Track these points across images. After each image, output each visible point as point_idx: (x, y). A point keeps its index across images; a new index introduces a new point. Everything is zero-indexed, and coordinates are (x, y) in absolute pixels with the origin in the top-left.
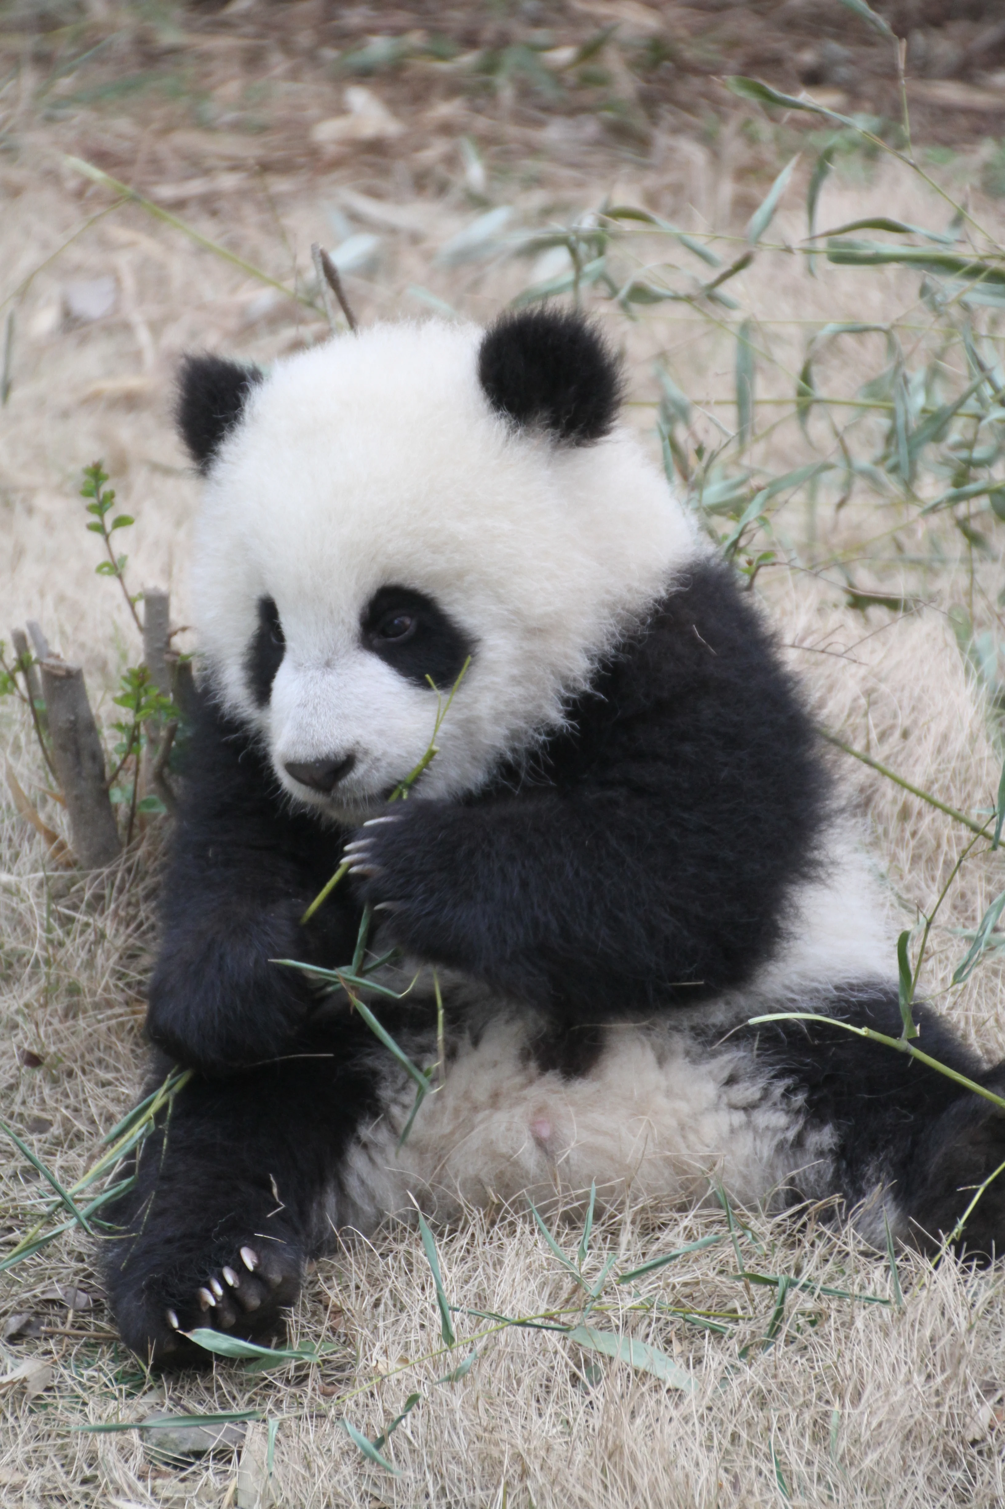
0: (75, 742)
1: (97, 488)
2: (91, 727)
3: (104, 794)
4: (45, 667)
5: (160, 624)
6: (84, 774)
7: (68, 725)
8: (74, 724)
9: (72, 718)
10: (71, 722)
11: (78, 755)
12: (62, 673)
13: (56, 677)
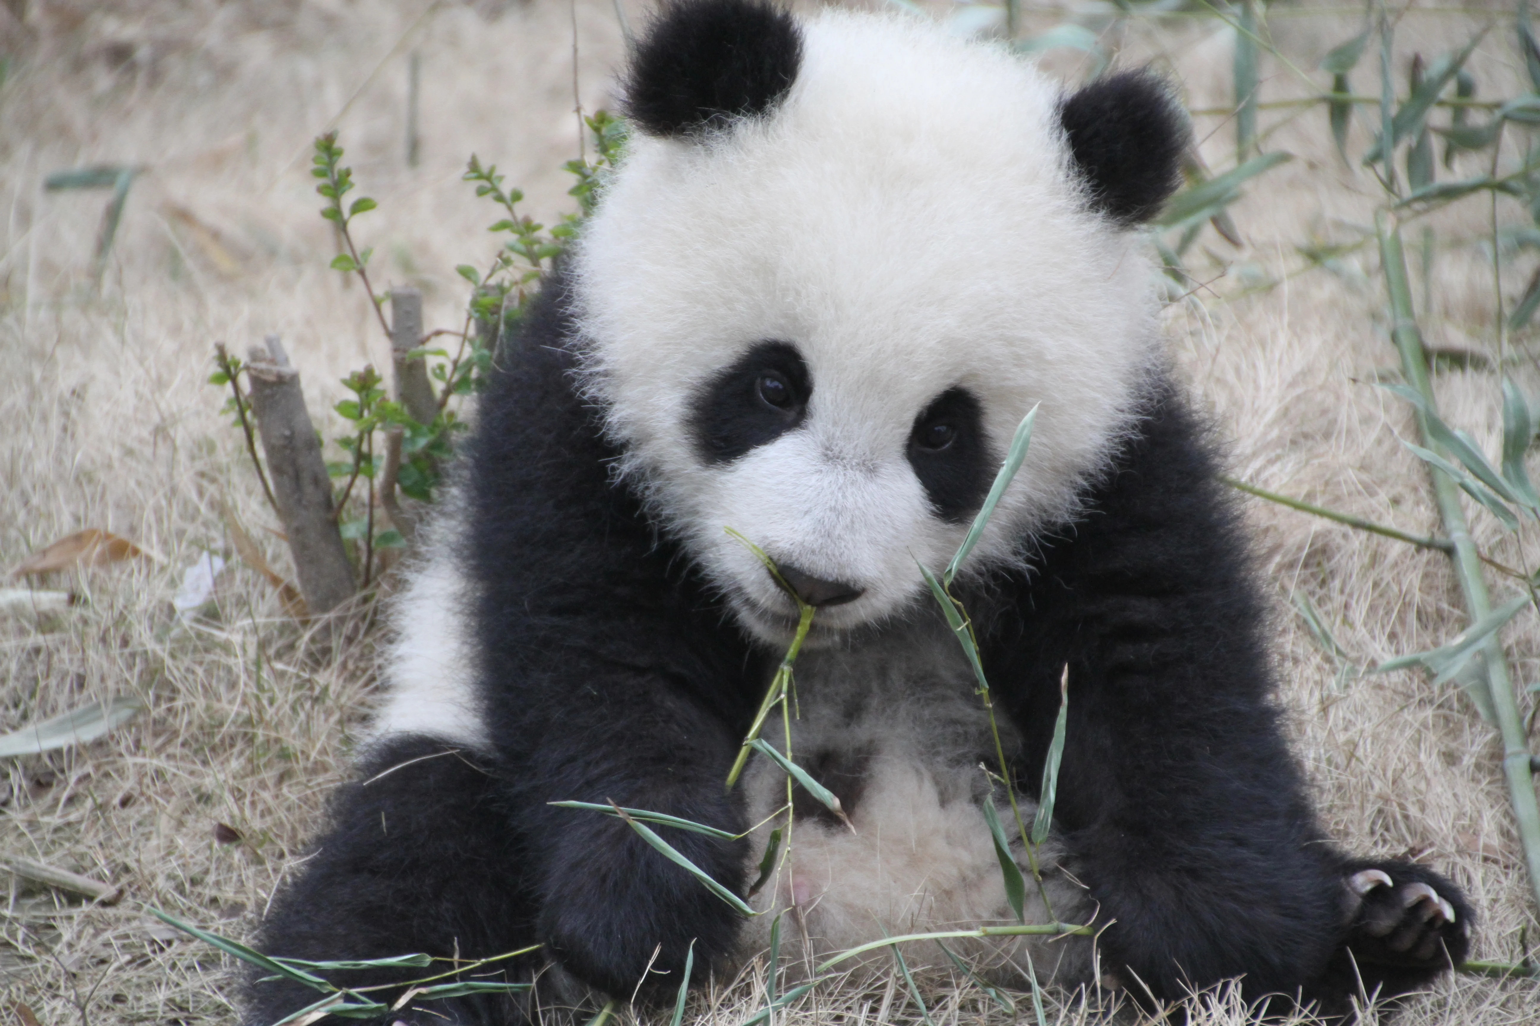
0: (293, 463)
1: (331, 164)
2: (314, 444)
3: (334, 525)
4: (253, 372)
5: (410, 328)
6: (304, 502)
7: (282, 442)
8: (290, 439)
9: (287, 433)
10: (286, 437)
11: (297, 477)
12: (271, 378)
13: (265, 383)
